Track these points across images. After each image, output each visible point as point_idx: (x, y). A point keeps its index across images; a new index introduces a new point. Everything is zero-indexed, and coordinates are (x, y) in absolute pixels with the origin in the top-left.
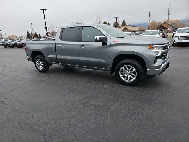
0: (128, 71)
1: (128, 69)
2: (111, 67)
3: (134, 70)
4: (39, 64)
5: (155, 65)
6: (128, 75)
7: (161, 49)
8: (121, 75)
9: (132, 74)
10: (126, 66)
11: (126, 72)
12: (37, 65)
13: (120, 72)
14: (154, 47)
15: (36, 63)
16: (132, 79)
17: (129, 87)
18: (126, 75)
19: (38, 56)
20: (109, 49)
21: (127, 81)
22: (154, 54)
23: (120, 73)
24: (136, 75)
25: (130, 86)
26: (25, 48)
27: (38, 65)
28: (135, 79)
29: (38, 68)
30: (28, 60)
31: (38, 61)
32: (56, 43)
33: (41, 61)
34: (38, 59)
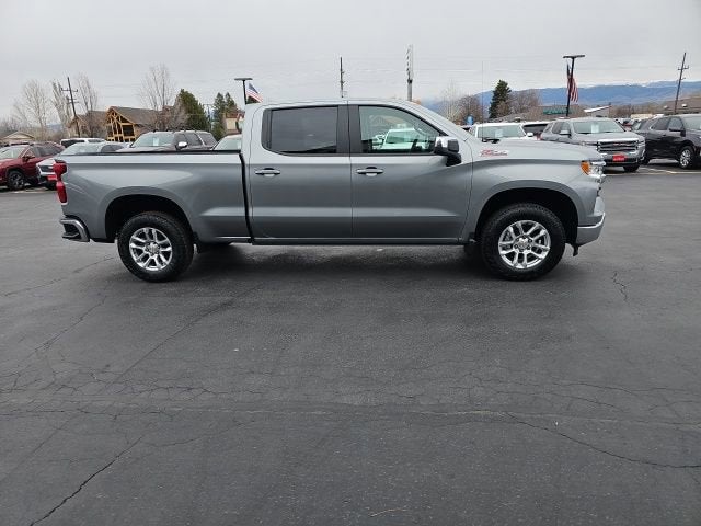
0: (521, 239)
1: (523, 233)
2: (474, 231)
4: (144, 248)
6: (522, 250)
8: (503, 252)
9: (535, 245)
10: (519, 223)
11: (517, 240)
12: (132, 253)
13: (500, 243)
14: (592, 167)
15: (133, 245)
16: (536, 258)
18: (517, 252)
21: (522, 267)
22: (595, 186)
23: (501, 246)
24: (548, 247)
27: (139, 252)
28: (547, 257)
29: (141, 265)
30: (78, 238)
31: (142, 235)
32: (247, 162)
33: (161, 238)
34: (145, 230)
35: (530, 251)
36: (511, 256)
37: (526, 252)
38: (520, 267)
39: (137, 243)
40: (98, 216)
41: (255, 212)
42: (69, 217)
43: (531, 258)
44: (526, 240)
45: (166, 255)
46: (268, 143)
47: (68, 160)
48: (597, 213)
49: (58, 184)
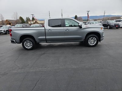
2: (84, 39)
3: (95, 39)
10: (92, 38)
11: (91, 40)
13: (89, 41)
15: (25, 44)
20: (83, 30)
27: (26, 45)
28: (96, 43)
29: (26, 47)
30: (14, 43)
31: (27, 42)
32: (46, 29)
33: (30, 42)
34: (27, 41)
36: (90, 43)
37: (93, 42)
39: (26, 43)
40: (18, 39)
41: (47, 37)
42: (12, 39)
44: (93, 40)
45: (31, 45)
46: (49, 25)
47: (12, 29)
48: (103, 36)
49: (10, 33)
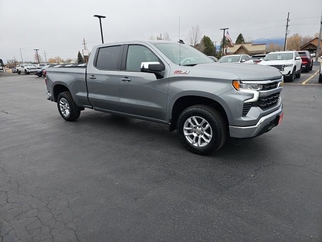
0: (197, 127)
1: (198, 124)
2: (171, 118)
3: (208, 126)
5: (243, 119)
6: (198, 135)
7: (259, 89)
8: (186, 133)
9: (205, 133)
10: (194, 117)
11: (195, 128)
12: (61, 107)
13: (185, 128)
14: (243, 85)
15: (60, 105)
16: (204, 141)
17: (199, 157)
18: (195, 135)
19: (63, 94)
20: (167, 85)
22: (242, 98)
23: (186, 130)
24: (211, 136)
25: (202, 155)
26: (46, 80)
27: (63, 107)
28: (210, 142)
29: (63, 113)
30: (49, 99)
31: (62, 101)
32: (88, 72)
34: (63, 99)
35: (203, 137)
36: (192, 137)
38: (196, 145)
39: (62, 104)
43: (202, 141)
44: (201, 128)
46: (95, 65)
